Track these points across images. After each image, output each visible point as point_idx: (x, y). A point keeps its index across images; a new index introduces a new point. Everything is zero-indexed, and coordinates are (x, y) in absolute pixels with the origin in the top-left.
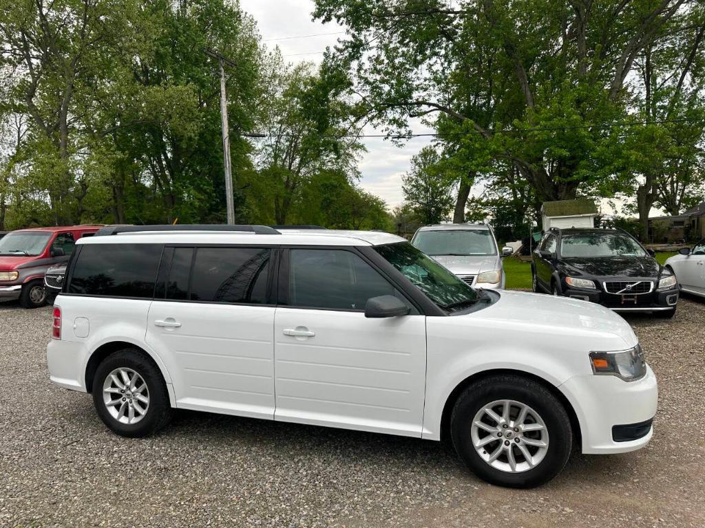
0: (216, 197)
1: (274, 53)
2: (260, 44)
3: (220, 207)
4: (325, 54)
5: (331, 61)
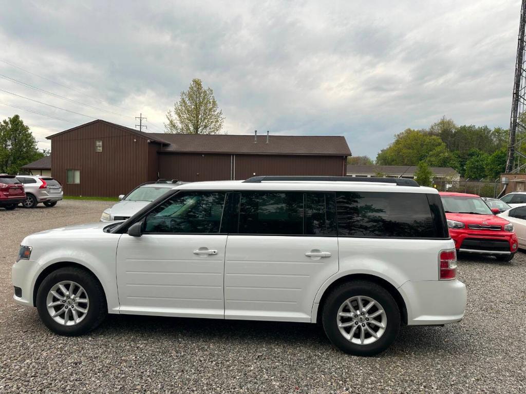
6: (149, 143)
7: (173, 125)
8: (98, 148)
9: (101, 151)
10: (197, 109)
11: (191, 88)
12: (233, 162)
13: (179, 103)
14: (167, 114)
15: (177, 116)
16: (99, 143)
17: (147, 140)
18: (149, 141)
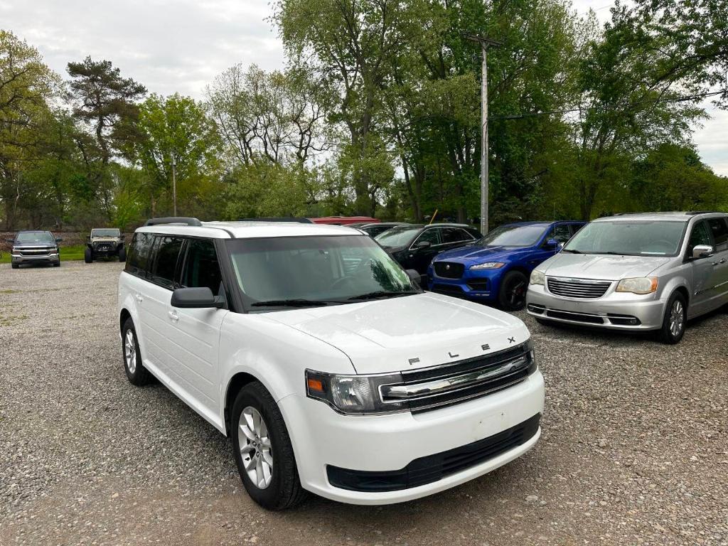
0: (503, 186)
1: (586, 18)
2: (571, 12)
3: (506, 196)
4: (613, 10)
5: (621, 16)
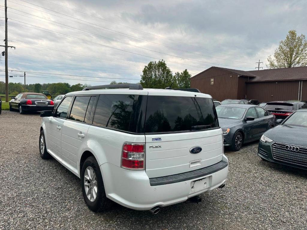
6: (239, 77)
7: (272, 65)
8: (212, 83)
9: (213, 84)
10: (292, 51)
11: (288, 38)
12: (301, 86)
13: (278, 49)
14: (268, 58)
15: (275, 58)
16: (212, 80)
17: (238, 75)
18: (239, 76)
